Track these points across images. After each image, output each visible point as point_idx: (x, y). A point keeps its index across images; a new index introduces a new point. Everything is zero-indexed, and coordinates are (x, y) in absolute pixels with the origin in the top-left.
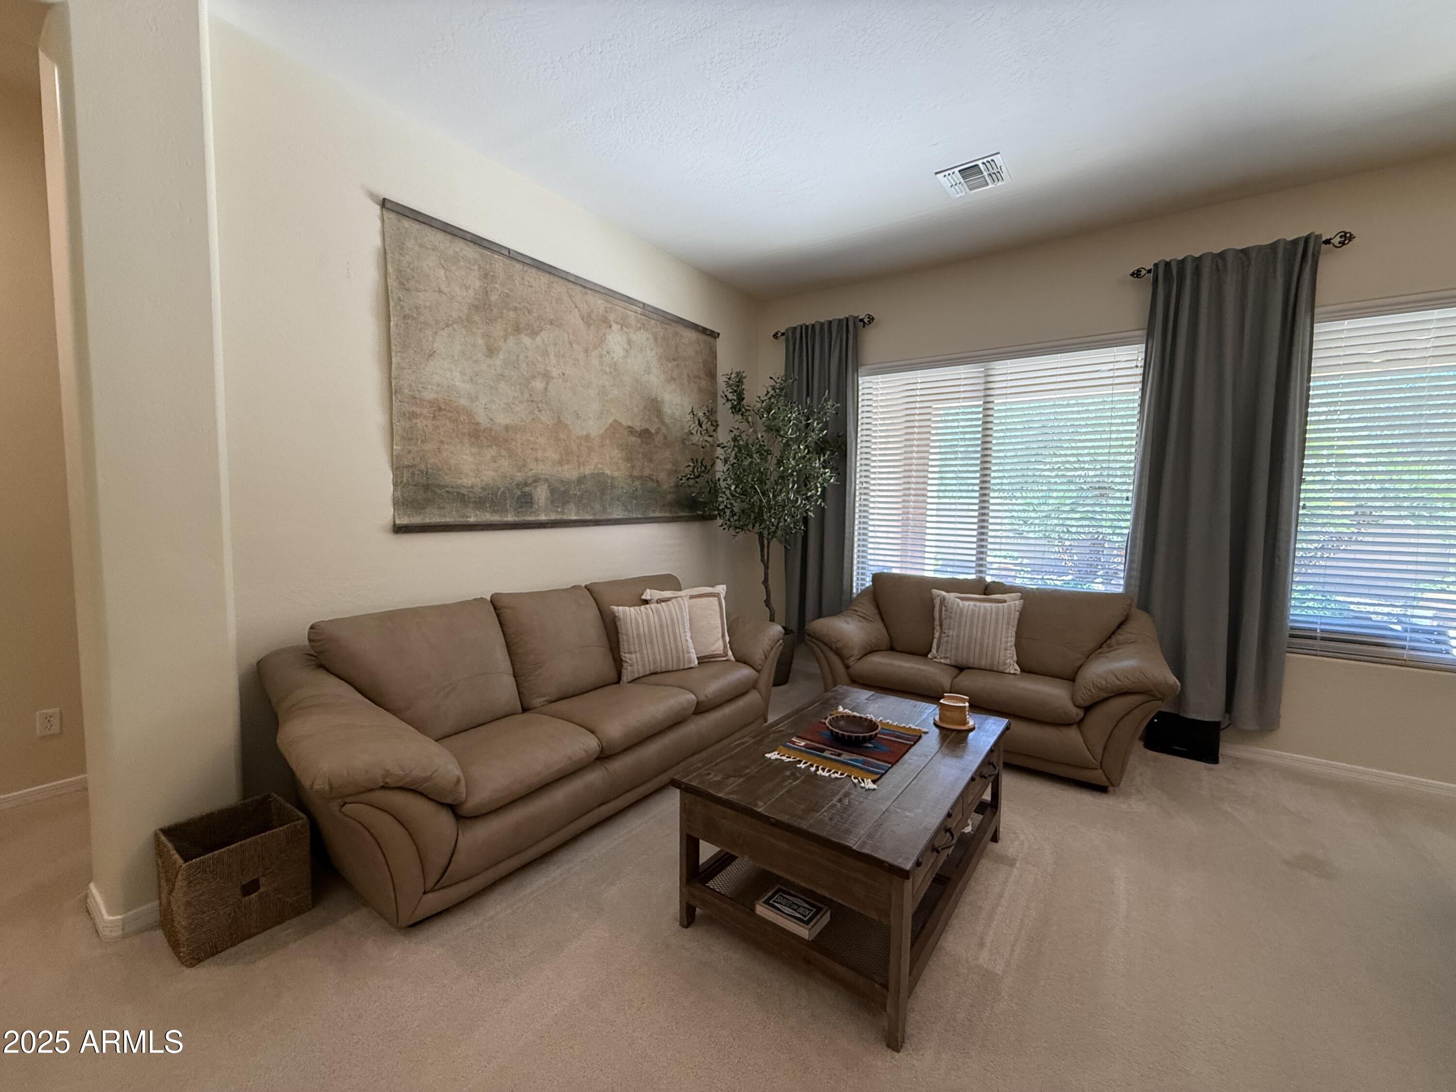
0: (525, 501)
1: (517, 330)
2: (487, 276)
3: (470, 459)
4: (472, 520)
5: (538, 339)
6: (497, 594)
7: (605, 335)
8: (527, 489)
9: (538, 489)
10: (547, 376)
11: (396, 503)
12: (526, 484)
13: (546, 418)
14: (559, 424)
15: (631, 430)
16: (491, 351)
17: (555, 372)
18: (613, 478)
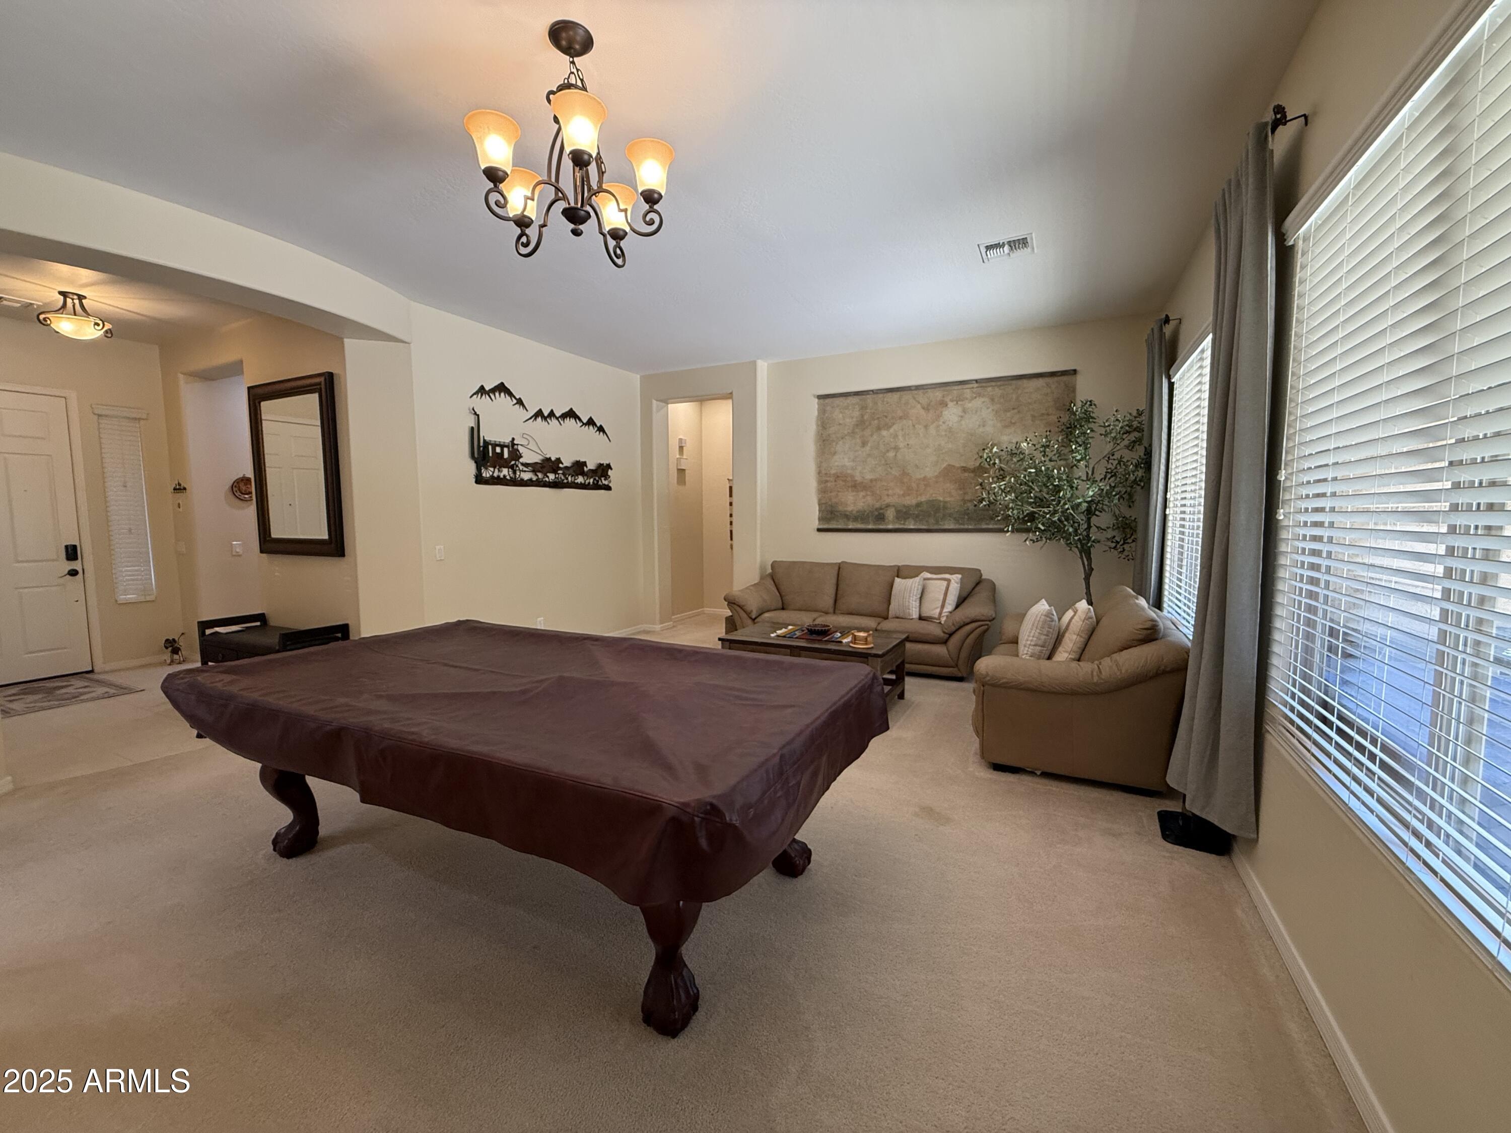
0: (881, 518)
1: (879, 429)
2: (863, 408)
3: (852, 498)
4: (850, 527)
5: (892, 430)
7: (941, 412)
8: (881, 511)
9: (889, 512)
10: (896, 449)
11: (819, 519)
12: (881, 509)
13: (895, 472)
14: (904, 473)
15: (965, 469)
16: (864, 444)
17: (901, 445)
18: (945, 502)
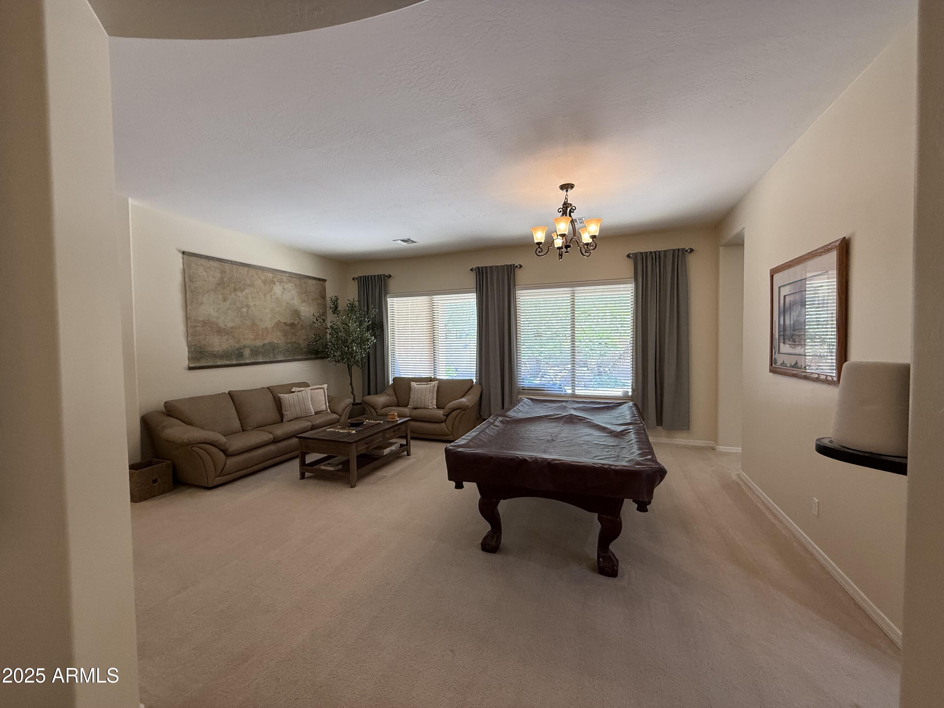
0: (240, 355)
1: (235, 290)
2: (223, 272)
3: (217, 341)
4: (219, 364)
5: (244, 293)
6: (231, 391)
7: (272, 287)
8: (240, 351)
9: (245, 351)
10: (248, 306)
11: (189, 359)
12: (240, 349)
13: (248, 323)
14: (254, 324)
15: (286, 324)
16: (225, 300)
17: (251, 304)
18: (278, 344)
